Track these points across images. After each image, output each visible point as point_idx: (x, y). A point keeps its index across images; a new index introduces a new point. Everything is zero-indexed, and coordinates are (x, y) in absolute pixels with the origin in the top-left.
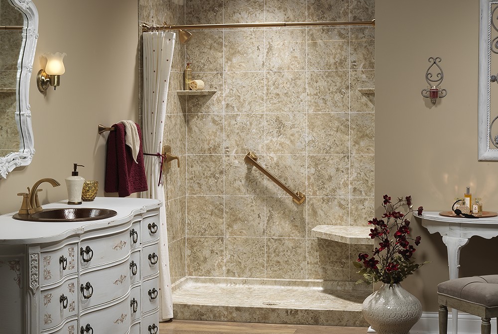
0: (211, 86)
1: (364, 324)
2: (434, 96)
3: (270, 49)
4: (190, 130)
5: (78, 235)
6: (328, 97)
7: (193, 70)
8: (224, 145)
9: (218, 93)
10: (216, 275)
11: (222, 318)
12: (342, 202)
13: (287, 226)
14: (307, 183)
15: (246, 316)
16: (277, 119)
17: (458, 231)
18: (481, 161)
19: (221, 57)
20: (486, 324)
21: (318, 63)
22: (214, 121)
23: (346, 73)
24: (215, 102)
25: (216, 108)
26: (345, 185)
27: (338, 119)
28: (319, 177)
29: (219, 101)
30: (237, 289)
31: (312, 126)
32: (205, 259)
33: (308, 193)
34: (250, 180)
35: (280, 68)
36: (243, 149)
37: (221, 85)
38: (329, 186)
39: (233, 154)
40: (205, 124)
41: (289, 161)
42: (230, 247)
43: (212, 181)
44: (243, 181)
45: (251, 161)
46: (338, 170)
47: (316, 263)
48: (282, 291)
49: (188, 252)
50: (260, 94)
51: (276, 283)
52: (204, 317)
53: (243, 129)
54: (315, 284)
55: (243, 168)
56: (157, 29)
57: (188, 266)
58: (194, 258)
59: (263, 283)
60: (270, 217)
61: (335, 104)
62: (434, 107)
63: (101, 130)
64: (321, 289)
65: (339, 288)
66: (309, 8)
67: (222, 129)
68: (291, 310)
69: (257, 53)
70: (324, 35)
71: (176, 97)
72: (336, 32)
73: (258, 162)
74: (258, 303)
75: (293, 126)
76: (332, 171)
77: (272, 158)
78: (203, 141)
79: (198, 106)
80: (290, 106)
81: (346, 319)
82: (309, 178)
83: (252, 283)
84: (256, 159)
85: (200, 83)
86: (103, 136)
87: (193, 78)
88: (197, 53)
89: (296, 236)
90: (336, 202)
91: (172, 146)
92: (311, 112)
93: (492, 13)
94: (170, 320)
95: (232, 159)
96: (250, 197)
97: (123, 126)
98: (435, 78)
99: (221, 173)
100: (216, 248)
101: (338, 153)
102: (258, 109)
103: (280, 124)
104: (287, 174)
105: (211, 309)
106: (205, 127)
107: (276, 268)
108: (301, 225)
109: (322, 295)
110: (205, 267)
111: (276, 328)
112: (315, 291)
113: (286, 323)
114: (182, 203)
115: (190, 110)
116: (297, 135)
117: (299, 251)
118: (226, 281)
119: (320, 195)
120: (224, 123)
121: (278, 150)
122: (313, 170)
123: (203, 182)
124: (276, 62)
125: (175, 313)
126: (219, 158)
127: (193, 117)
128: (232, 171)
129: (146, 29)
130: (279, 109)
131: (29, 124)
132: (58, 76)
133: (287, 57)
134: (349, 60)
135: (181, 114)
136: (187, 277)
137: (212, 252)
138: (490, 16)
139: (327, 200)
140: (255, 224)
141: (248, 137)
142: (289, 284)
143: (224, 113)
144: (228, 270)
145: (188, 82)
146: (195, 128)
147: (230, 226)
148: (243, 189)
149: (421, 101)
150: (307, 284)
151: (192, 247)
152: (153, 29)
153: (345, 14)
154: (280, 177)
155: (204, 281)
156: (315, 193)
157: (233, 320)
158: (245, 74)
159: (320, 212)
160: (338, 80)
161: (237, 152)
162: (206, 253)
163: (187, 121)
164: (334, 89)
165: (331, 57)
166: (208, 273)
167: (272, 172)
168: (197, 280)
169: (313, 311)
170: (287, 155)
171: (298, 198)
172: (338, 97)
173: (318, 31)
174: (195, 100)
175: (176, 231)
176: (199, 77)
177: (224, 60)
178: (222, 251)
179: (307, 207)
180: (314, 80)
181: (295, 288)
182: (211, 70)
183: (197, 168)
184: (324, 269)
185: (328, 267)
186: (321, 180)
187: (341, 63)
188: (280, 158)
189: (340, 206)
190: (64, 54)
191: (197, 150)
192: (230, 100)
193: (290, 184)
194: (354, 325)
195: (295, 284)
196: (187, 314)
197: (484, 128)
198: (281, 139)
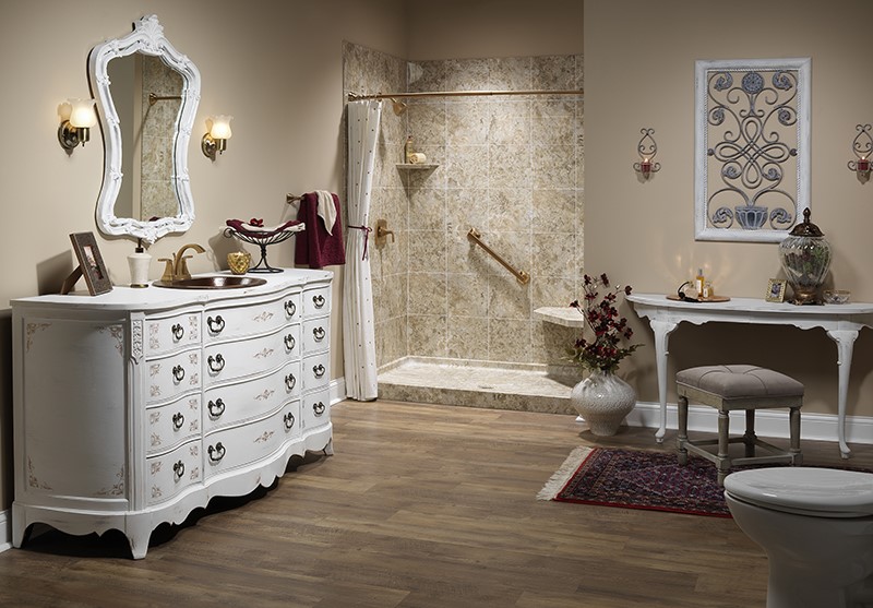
0: (434, 160)
1: (574, 413)
2: (646, 169)
3: (494, 121)
4: (412, 204)
5: (203, 304)
6: (553, 173)
7: (415, 143)
8: (447, 221)
9: (441, 167)
10: (438, 356)
11: (428, 400)
12: (568, 283)
13: (511, 307)
14: (531, 263)
15: (452, 398)
16: (501, 194)
17: (666, 315)
18: (697, 240)
19: (443, 130)
20: (723, 417)
21: (543, 137)
22: (436, 196)
23: (572, 148)
24: (438, 177)
25: (438, 183)
26: (572, 265)
27: (564, 196)
28: (544, 256)
29: (441, 175)
30: (457, 371)
31: (537, 203)
32: (427, 338)
33: (533, 273)
34: (473, 257)
35: (504, 142)
36: (466, 225)
37: (444, 159)
38: (555, 266)
39: (456, 230)
40: (427, 199)
41: (513, 238)
42: (452, 327)
43: (434, 258)
44: (466, 259)
45: (474, 238)
46: (563, 249)
47: (541, 347)
48: (504, 374)
49: (410, 331)
50: (483, 168)
51: (499, 366)
52: (410, 398)
53: (465, 205)
54: (539, 368)
55: (466, 245)
56: (363, 98)
57: (410, 346)
58: (417, 337)
59: (486, 365)
60: (494, 297)
61: (561, 180)
62: (646, 182)
63: (290, 199)
64: (545, 373)
65: (564, 373)
66: (534, 80)
67: (444, 204)
68: (499, 395)
69: (480, 126)
70: (549, 108)
71: (395, 170)
72: (561, 105)
73: (481, 239)
74: (473, 386)
75: (517, 203)
76: (557, 250)
77: (495, 235)
78: (425, 216)
79: (421, 180)
80: (514, 181)
81: (556, 405)
82: (534, 257)
83: (475, 365)
84: (478, 236)
85: (421, 156)
86: (294, 206)
87: (415, 151)
88: (419, 126)
89: (521, 317)
90: (562, 283)
91: (389, 220)
92: (536, 187)
93: (709, 82)
94: (375, 400)
95: (454, 235)
96: (473, 275)
97: (316, 196)
98: (647, 150)
99: (444, 249)
100: (439, 327)
101: (563, 231)
102: (482, 184)
103: (503, 201)
104: (511, 253)
105: (417, 390)
106: (427, 201)
107: (500, 350)
108: (525, 307)
109: (544, 379)
110: (426, 347)
111: (481, 413)
112: (538, 376)
113: (493, 408)
114: (403, 280)
115: (412, 185)
116: (521, 211)
117: (523, 333)
118: (448, 362)
119: (545, 275)
120: (447, 198)
121: (502, 227)
122: (537, 249)
123: (425, 258)
124: (499, 135)
125: (380, 393)
126: (442, 234)
127: (415, 192)
128: (454, 247)
129: (351, 98)
130: (503, 185)
131: (186, 189)
132: (225, 140)
133: (511, 130)
134: (576, 134)
135: (402, 188)
136: (408, 356)
137: (434, 331)
138: (706, 84)
139: (553, 281)
140: (478, 303)
141: (471, 213)
142: (513, 367)
143: (447, 188)
144: (451, 351)
145: (409, 155)
146: (417, 203)
147: (452, 305)
148: (466, 267)
149: (634, 176)
150: (531, 368)
151: (414, 325)
152: (359, 98)
153: (572, 85)
154: (504, 255)
155: (426, 361)
156: (539, 273)
157: (438, 403)
158: (469, 148)
159: (545, 293)
160: (564, 155)
161: (459, 229)
162: (429, 332)
163: (409, 196)
164: (560, 164)
165: (557, 131)
166: (430, 353)
167: (495, 250)
168: (418, 360)
169: (521, 397)
170: (511, 232)
171: (523, 279)
172: (563, 172)
173: (543, 103)
174: (417, 174)
175: (395, 309)
176: (421, 151)
177: (447, 133)
178: (444, 331)
179: (531, 287)
180: (539, 154)
181: (519, 371)
182: (434, 143)
183: (419, 244)
184: (550, 354)
185: (554, 351)
186: (546, 259)
187: (567, 137)
188: (504, 235)
189: (567, 287)
190: (230, 117)
191: (419, 225)
192: (453, 175)
193: (514, 263)
194: (565, 413)
195: (518, 367)
196: (392, 395)
197: (700, 205)
198: (506, 216)
